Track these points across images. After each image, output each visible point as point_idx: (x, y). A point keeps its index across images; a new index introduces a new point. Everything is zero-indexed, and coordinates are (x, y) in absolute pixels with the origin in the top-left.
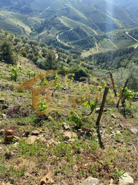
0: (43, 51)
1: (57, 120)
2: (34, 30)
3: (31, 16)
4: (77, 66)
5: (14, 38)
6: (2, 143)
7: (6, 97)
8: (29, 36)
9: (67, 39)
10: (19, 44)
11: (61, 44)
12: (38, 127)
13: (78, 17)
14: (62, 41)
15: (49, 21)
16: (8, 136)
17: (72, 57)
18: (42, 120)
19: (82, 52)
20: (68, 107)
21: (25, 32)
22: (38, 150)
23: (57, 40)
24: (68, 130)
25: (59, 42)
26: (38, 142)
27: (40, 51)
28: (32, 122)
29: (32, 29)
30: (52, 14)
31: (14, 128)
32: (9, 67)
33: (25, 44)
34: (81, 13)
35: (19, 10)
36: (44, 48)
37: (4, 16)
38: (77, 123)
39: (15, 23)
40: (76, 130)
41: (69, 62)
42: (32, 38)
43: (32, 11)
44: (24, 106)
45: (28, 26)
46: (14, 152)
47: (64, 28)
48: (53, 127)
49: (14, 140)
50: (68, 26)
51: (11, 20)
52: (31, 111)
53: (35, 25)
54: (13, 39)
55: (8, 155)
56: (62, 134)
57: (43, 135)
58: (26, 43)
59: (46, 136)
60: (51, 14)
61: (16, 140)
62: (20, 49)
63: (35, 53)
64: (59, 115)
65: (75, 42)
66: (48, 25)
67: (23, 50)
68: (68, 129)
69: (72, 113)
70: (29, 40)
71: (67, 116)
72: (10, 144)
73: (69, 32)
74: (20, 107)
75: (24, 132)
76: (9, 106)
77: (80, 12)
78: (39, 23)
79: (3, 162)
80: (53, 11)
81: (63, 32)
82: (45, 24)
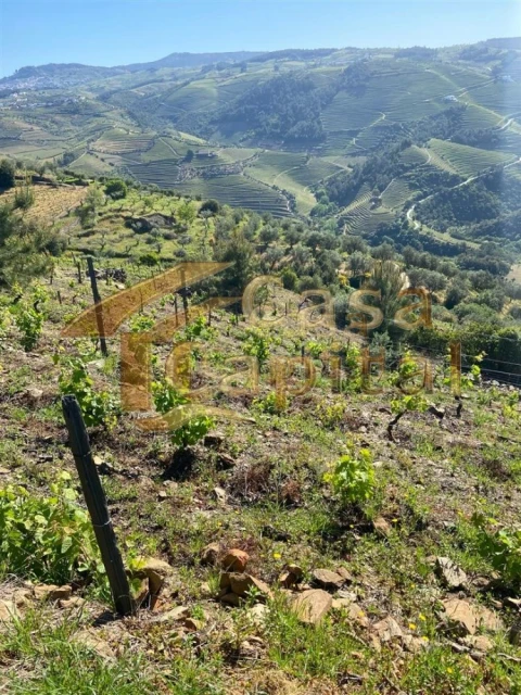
0: (354, 265)
1: (411, 540)
2: (326, 197)
3: (321, 153)
4: (489, 320)
5: (262, 228)
6: (211, 596)
7: (228, 428)
8: (309, 218)
9: (451, 219)
10: (274, 248)
11: (423, 238)
12: (334, 558)
13: (494, 136)
14: (429, 227)
15: (379, 161)
16: (232, 575)
17: (468, 282)
18: (349, 529)
19: (512, 262)
20: (458, 489)
21: (295, 206)
22: (338, 653)
23: (407, 223)
24: (461, 593)
25: (417, 232)
26: (336, 621)
27: (344, 265)
28: (312, 533)
29: (318, 196)
30: (394, 138)
31: (250, 546)
32: (240, 323)
33: (292, 244)
34: (510, 121)
35: (282, 137)
36: (358, 255)
37: (233, 164)
38: (501, 569)
39: (266, 180)
40: (497, 598)
41: (456, 302)
42: (317, 226)
43: (322, 138)
44: (286, 465)
45: (305, 188)
46: (252, 642)
47: (435, 179)
48: (394, 566)
49: (253, 593)
50: (452, 172)
51: (254, 173)
52: (310, 490)
53: (332, 182)
54: (258, 232)
55: (233, 650)
56: (435, 608)
57: (353, 596)
58: (297, 242)
59: (369, 603)
60: (389, 138)
61: (257, 594)
62: (277, 265)
63: (326, 274)
64: (420, 522)
65: (481, 227)
66: (378, 175)
67: (285, 264)
68: (461, 588)
69: (477, 520)
70: (307, 233)
71: (453, 530)
72: (237, 606)
73: (457, 193)
74: (272, 467)
75: (286, 567)
76: (238, 461)
77: (504, 118)
78: (346, 172)
79: (216, 673)
80: (397, 128)
81: (431, 193)
82: (364, 173)
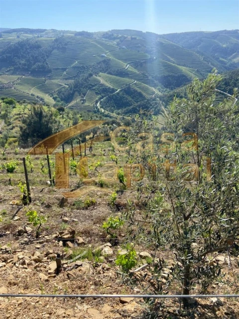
2: (58, 99)
3: (50, 78)
9: (114, 107)
11: (106, 116)
13: (124, 72)
14: (107, 111)
15: (80, 82)
21: (45, 104)
23: (98, 109)
25: (103, 113)
29: (55, 99)
30: (83, 72)
34: (128, 66)
35: (29, 71)
37: (8, 84)
39: (27, 91)
43: (50, 71)
45: (47, 95)
47: (105, 90)
50: (112, 87)
51: (19, 87)
53: (59, 92)
60: (81, 72)
65: (127, 110)
66: (81, 89)
73: (115, 96)
77: (126, 64)
78: (64, 87)
80: (83, 68)
81: (105, 96)
82: (75, 87)
